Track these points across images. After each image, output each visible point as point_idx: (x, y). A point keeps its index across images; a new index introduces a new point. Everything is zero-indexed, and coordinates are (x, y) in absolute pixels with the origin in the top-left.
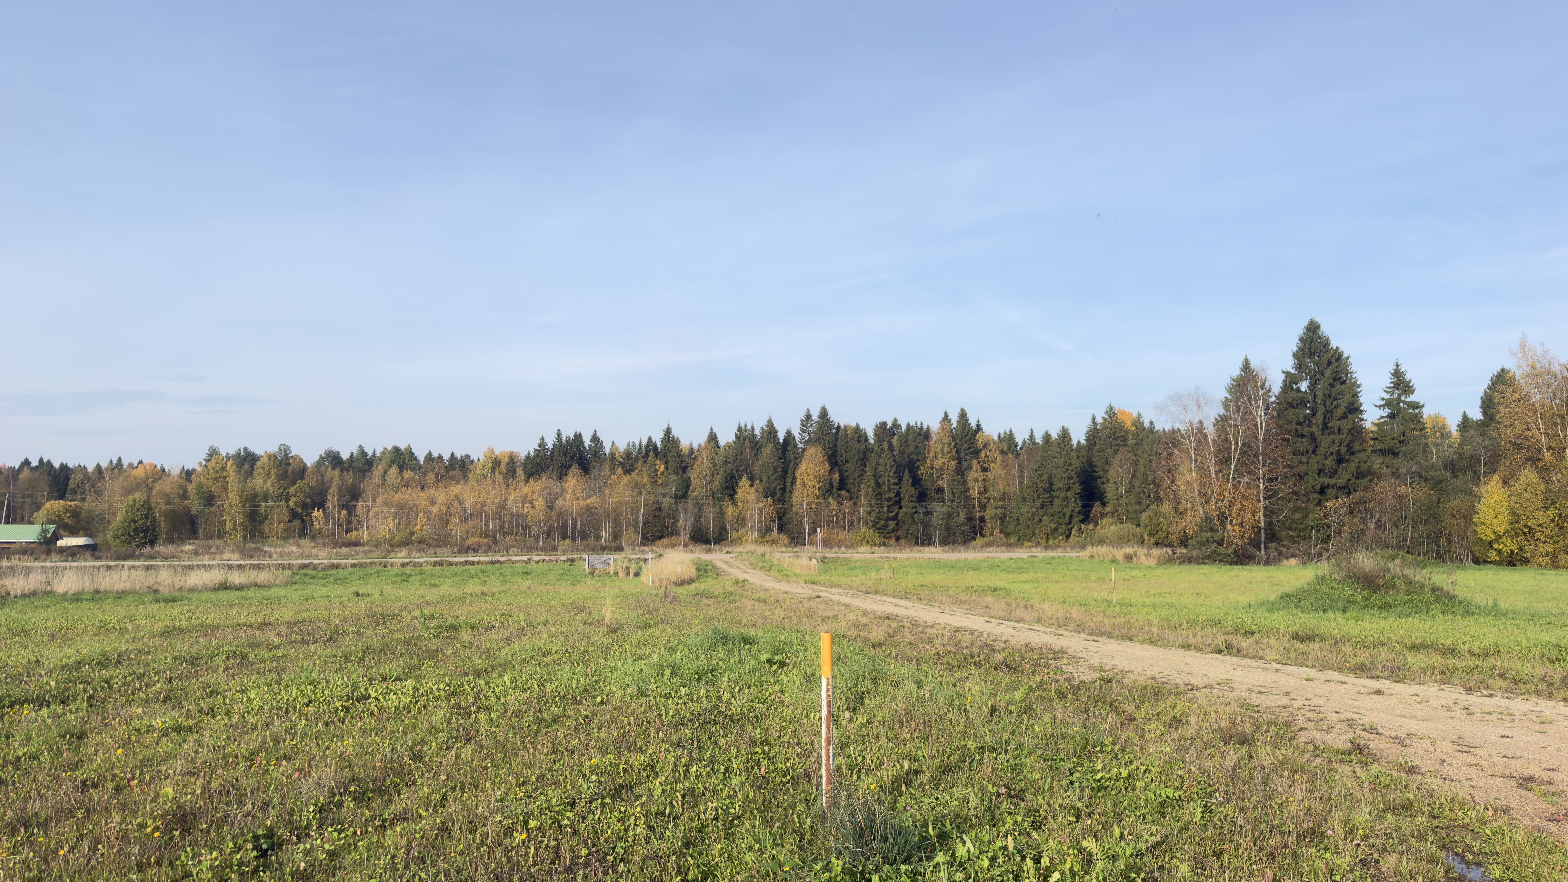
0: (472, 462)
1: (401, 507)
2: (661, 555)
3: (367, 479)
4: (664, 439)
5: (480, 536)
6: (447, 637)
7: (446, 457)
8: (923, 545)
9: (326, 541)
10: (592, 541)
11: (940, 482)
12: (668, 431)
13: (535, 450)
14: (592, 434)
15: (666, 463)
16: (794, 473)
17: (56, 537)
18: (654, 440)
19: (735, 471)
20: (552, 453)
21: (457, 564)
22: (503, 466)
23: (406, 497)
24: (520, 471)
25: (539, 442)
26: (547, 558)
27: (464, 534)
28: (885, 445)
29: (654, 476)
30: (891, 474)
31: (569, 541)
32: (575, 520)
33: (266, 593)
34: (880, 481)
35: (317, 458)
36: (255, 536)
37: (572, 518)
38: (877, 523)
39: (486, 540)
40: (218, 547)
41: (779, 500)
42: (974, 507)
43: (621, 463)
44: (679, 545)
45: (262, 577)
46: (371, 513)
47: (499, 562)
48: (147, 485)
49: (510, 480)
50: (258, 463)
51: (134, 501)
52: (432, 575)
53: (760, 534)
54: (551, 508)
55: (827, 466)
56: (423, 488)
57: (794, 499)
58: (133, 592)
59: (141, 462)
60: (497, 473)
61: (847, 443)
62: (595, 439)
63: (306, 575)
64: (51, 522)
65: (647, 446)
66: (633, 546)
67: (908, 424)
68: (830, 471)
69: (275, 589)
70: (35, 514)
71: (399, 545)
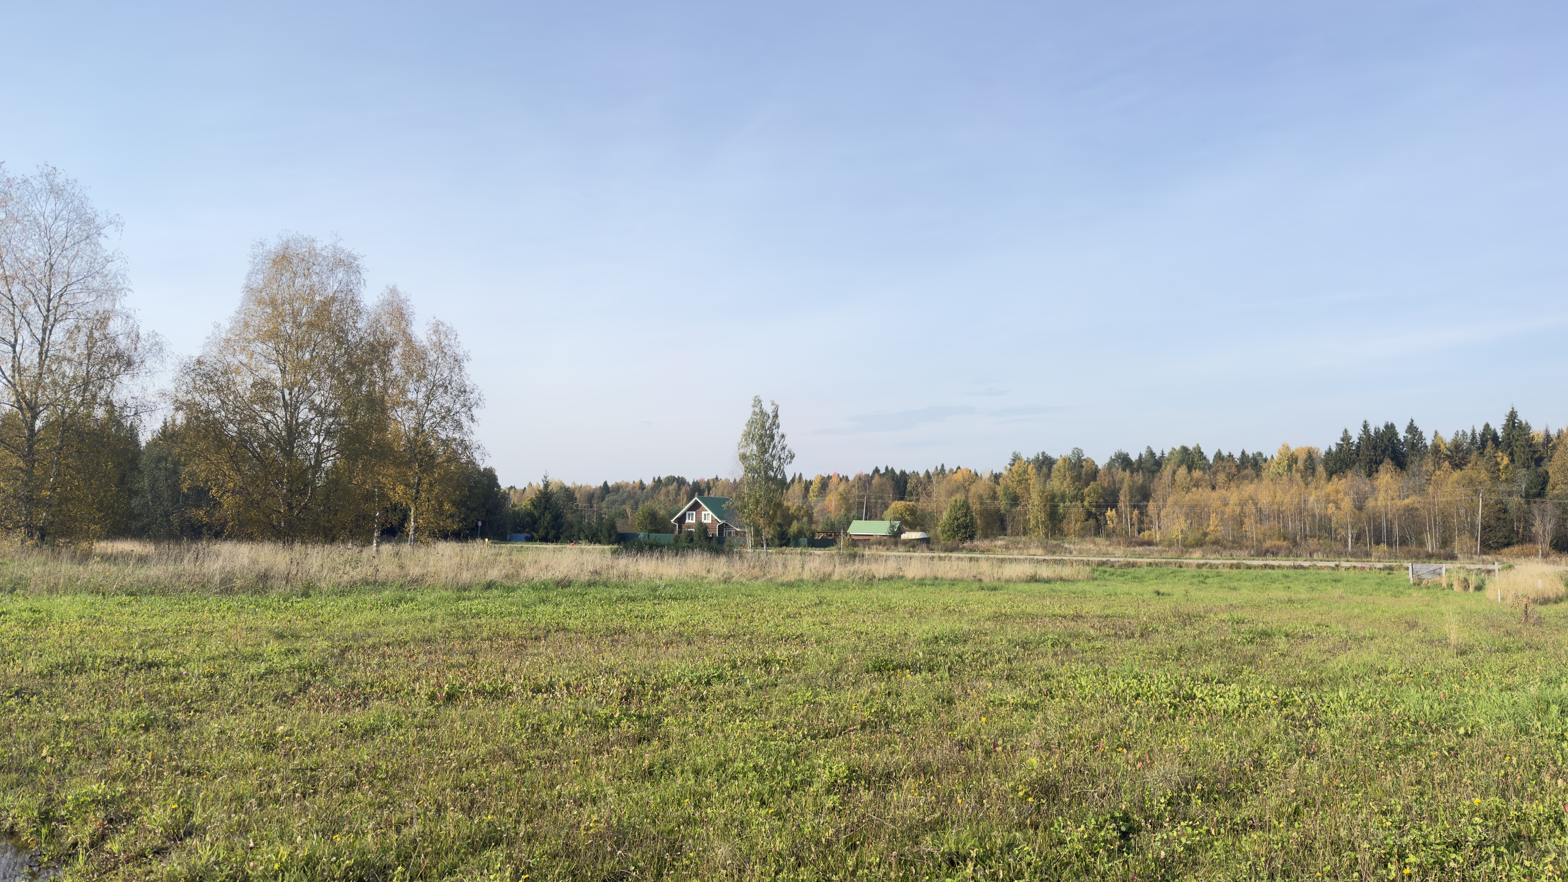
0: (1265, 460)
1: (1192, 507)
2: (1510, 567)
3: (1156, 480)
4: (1507, 425)
5: (1279, 539)
6: (1263, 644)
7: (1237, 455)
9: (1121, 540)
10: (1414, 548)
12: (1513, 416)
13: (1337, 444)
14: (1408, 423)
15: (1511, 454)
17: (900, 531)
18: (1492, 427)
20: (1358, 447)
21: (1255, 567)
22: (1300, 464)
23: (1198, 497)
24: (1320, 469)
25: (1342, 436)
26: (1359, 565)
27: (1260, 537)
29: (1495, 471)
31: (1384, 547)
32: (1390, 523)
33: (1073, 587)
35: (1107, 460)
36: (1055, 533)
37: (1387, 521)
39: (1285, 543)
40: (1025, 543)
43: (1448, 456)
44: (1536, 555)
45: (1067, 572)
46: (1162, 513)
47: (1302, 567)
48: (965, 488)
49: (1310, 479)
50: (1055, 466)
51: (956, 501)
52: (1230, 578)
54: (1360, 508)
56: (1214, 488)
58: (962, 580)
59: (959, 468)
60: (1294, 471)
62: (1412, 429)
63: (1105, 572)
64: (896, 519)
65: (1483, 435)
66: (1470, 554)
69: (1080, 584)
70: (885, 512)
71: (1192, 546)
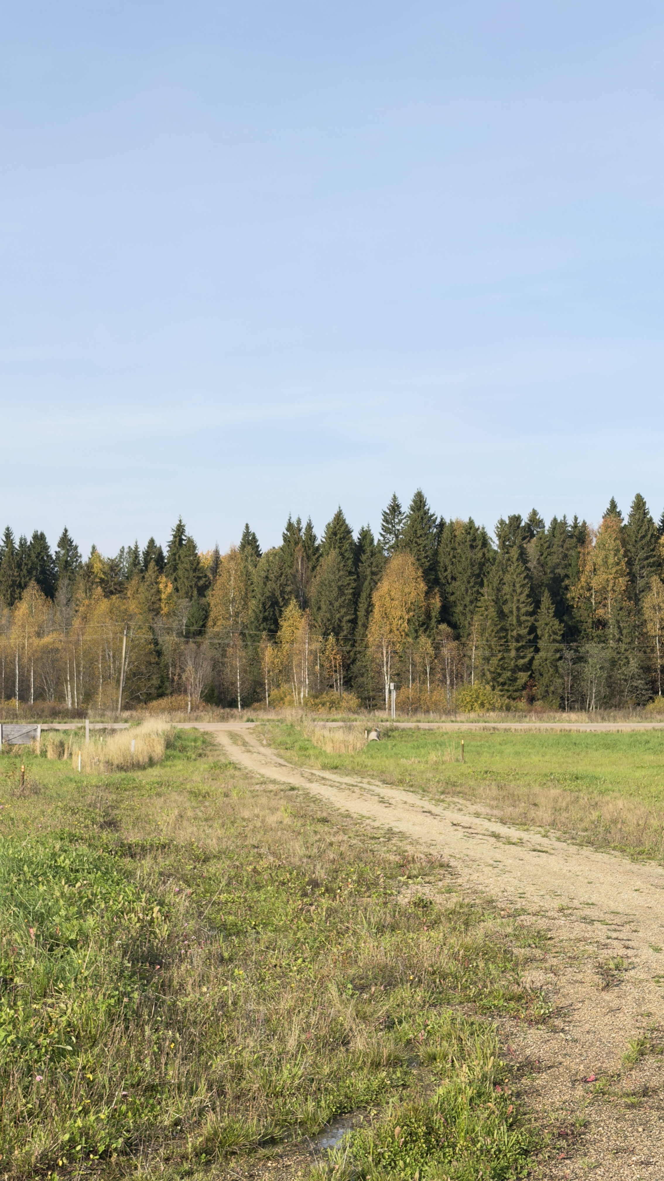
4: (174, 542)
8: (572, 709)
10: (50, 702)
11: (601, 612)
12: (180, 530)
14: (60, 534)
15: (176, 580)
16: (370, 596)
18: (157, 543)
19: (277, 593)
28: (514, 552)
29: (155, 601)
30: (523, 598)
31: (15, 702)
32: (25, 668)
34: (506, 609)
37: (21, 666)
38: (500, 675)
41: (346, 639)
42: (653, 650)
43: (102, 581)
53: (313, 692)
55: (423, 586)
57: (370, 639)
61: (454, 549)
62: (65, 542)
65: (147, 554)
66: (105, 710)
67: (555, 520)
68: (427, 593)
